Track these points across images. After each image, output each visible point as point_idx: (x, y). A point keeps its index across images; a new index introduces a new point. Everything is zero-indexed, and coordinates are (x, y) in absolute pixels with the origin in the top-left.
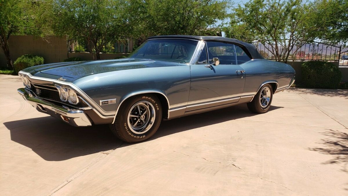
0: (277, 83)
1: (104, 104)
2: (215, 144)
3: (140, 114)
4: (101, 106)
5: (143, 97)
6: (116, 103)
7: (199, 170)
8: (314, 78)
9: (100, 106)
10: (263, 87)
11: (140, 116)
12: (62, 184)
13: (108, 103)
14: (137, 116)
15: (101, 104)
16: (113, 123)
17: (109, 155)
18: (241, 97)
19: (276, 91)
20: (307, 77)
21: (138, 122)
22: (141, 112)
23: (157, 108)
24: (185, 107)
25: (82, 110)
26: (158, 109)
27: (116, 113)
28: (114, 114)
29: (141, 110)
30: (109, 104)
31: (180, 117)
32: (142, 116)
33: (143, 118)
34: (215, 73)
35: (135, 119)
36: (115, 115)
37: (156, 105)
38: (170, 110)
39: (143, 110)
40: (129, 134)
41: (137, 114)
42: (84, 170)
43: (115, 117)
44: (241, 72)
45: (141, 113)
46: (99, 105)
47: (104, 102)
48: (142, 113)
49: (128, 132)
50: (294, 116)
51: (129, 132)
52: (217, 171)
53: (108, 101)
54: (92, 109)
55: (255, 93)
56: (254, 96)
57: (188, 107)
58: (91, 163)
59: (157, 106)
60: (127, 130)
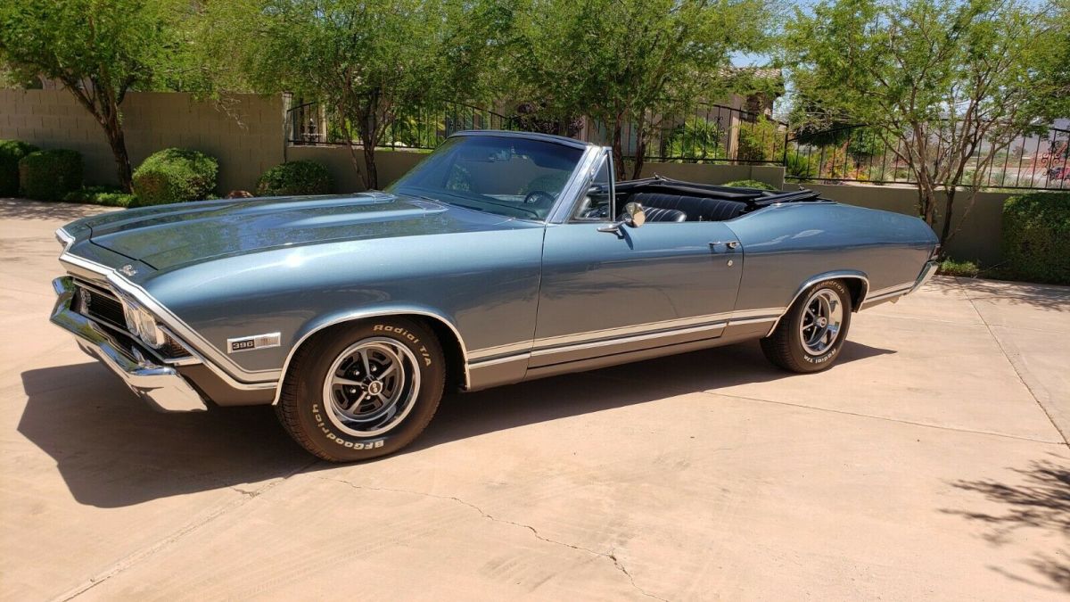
0: (866, 279)
1: (240, 348)
2: (595, 478)
3: (369, 375)
4: (230, 355)
5: (376, 328)
6: (279, 345)
7: (494, 568)
8: (1042, 250)
9: (226, 354)
10: (813, 290)
11: (368, 382)
12: (72, 589)
13: (253, 347)
14: (360, 384)
15: (230, 350)
16: (275, 403)
17: (257, 498)
18: (731, 323)
19: (865, 301)
20: (1019, 247)
21: (364, 401)
22: (375, 369)
23: (426, 359)
24: (527, 356)
25: (172, 365)
26: (428, 362)
27: (282, 375)
28: (276, 378)
29: (372, 363)
30: (257, 348)
31: (514, 383)
32: (373, 384)
33: (376, 390)
34: (632, 249)
35: (354, 391)
36: (277, 381)
37: (423, 349)
38: (470, 363)
39: (383, 363)
40: (328, 436)
41: (358, 376)
42: (159, 545)
43: (279, 386)
44: (728, 245)
45: (371, 373)
46: (225, 352)
47: (239, 342)
48: (376, 374)
49: (326, 431)
50: (909, 389)
51: (328, 431)
52: (549, 578)
53: (253, 341)
54: (202, 364)
55: (782, 311)
56: (778, 319)
57: (534, 353)
58: (191, 524)
59: (424, 352)
60: (323, 424)
